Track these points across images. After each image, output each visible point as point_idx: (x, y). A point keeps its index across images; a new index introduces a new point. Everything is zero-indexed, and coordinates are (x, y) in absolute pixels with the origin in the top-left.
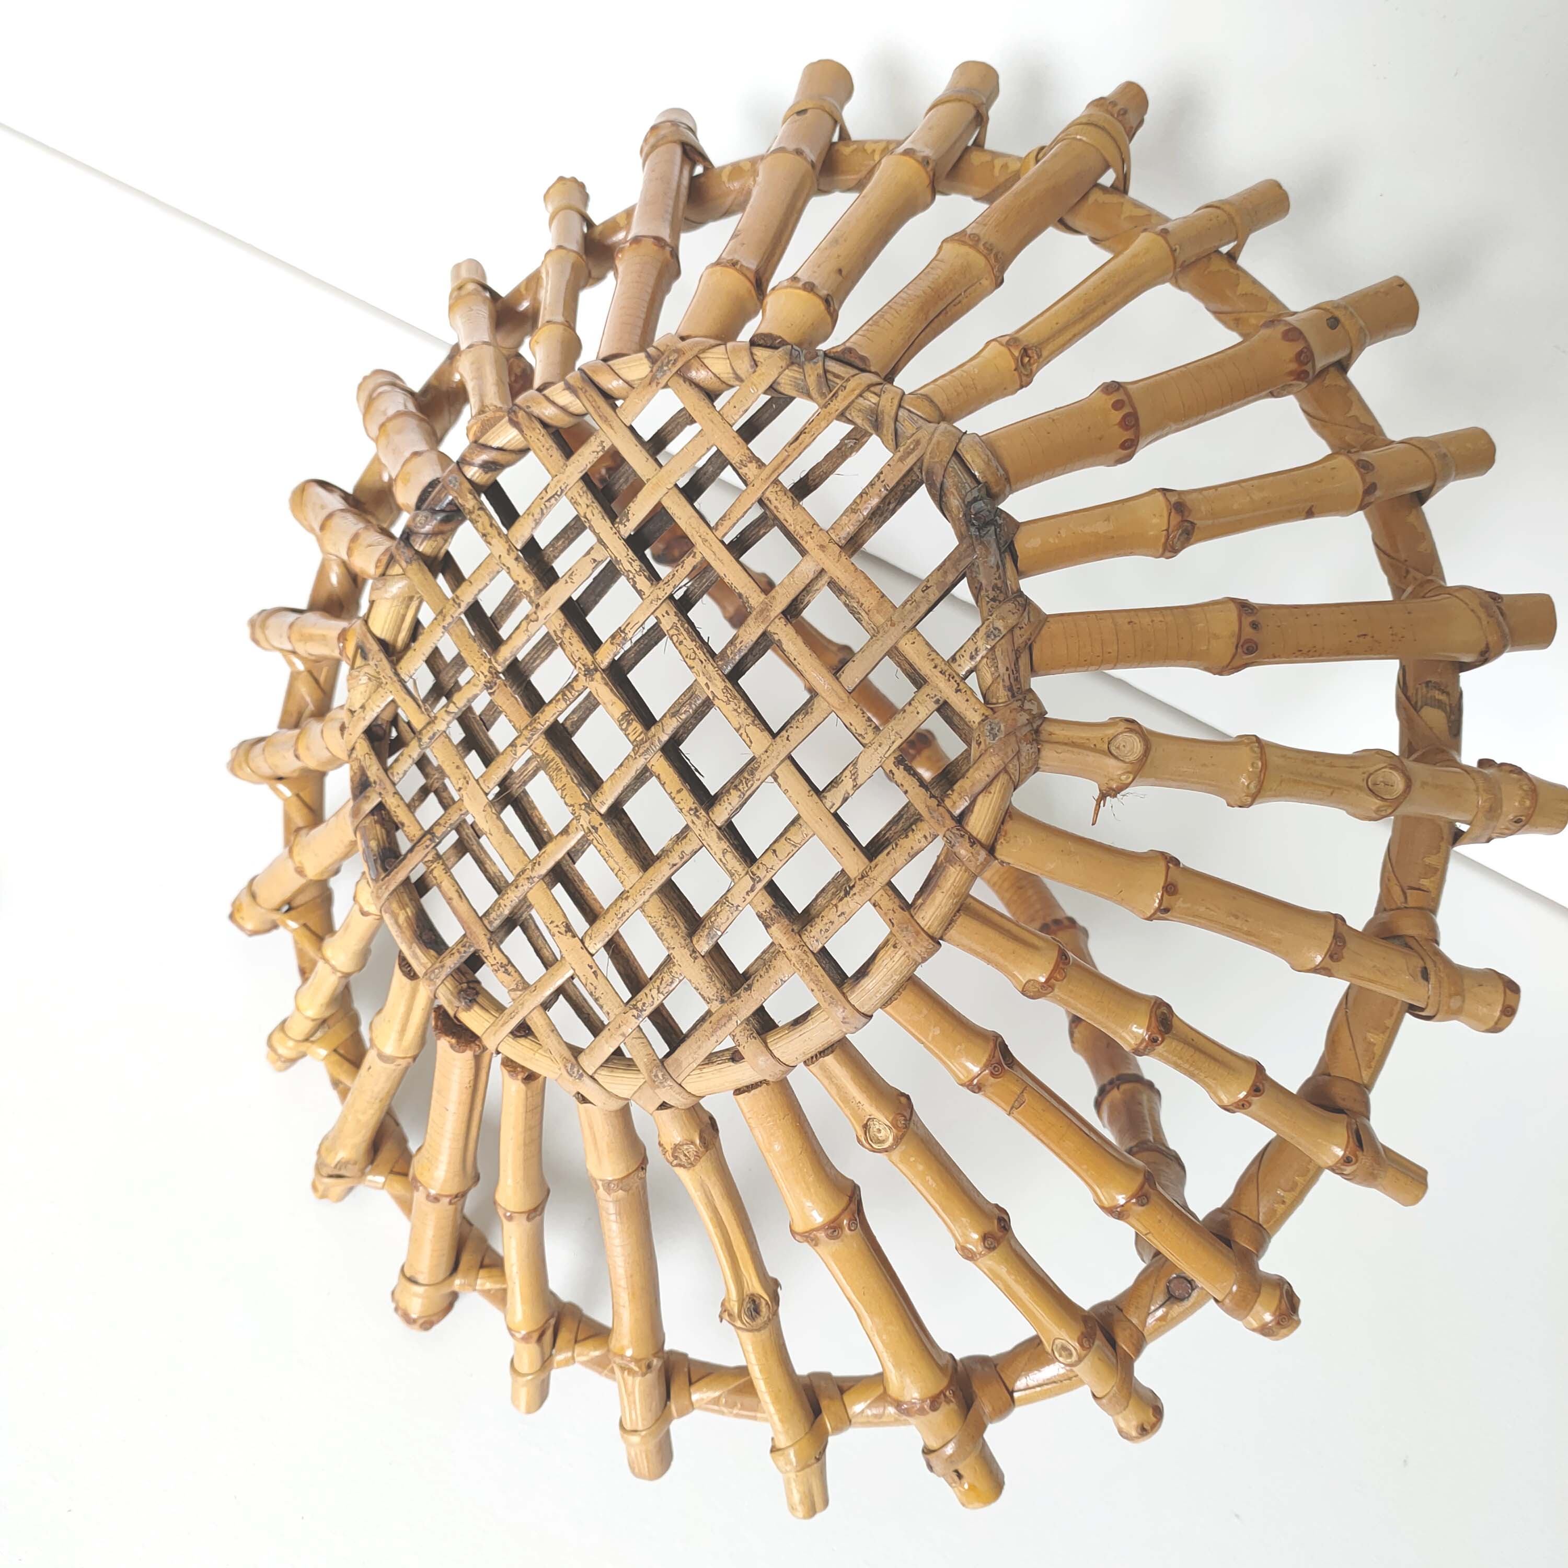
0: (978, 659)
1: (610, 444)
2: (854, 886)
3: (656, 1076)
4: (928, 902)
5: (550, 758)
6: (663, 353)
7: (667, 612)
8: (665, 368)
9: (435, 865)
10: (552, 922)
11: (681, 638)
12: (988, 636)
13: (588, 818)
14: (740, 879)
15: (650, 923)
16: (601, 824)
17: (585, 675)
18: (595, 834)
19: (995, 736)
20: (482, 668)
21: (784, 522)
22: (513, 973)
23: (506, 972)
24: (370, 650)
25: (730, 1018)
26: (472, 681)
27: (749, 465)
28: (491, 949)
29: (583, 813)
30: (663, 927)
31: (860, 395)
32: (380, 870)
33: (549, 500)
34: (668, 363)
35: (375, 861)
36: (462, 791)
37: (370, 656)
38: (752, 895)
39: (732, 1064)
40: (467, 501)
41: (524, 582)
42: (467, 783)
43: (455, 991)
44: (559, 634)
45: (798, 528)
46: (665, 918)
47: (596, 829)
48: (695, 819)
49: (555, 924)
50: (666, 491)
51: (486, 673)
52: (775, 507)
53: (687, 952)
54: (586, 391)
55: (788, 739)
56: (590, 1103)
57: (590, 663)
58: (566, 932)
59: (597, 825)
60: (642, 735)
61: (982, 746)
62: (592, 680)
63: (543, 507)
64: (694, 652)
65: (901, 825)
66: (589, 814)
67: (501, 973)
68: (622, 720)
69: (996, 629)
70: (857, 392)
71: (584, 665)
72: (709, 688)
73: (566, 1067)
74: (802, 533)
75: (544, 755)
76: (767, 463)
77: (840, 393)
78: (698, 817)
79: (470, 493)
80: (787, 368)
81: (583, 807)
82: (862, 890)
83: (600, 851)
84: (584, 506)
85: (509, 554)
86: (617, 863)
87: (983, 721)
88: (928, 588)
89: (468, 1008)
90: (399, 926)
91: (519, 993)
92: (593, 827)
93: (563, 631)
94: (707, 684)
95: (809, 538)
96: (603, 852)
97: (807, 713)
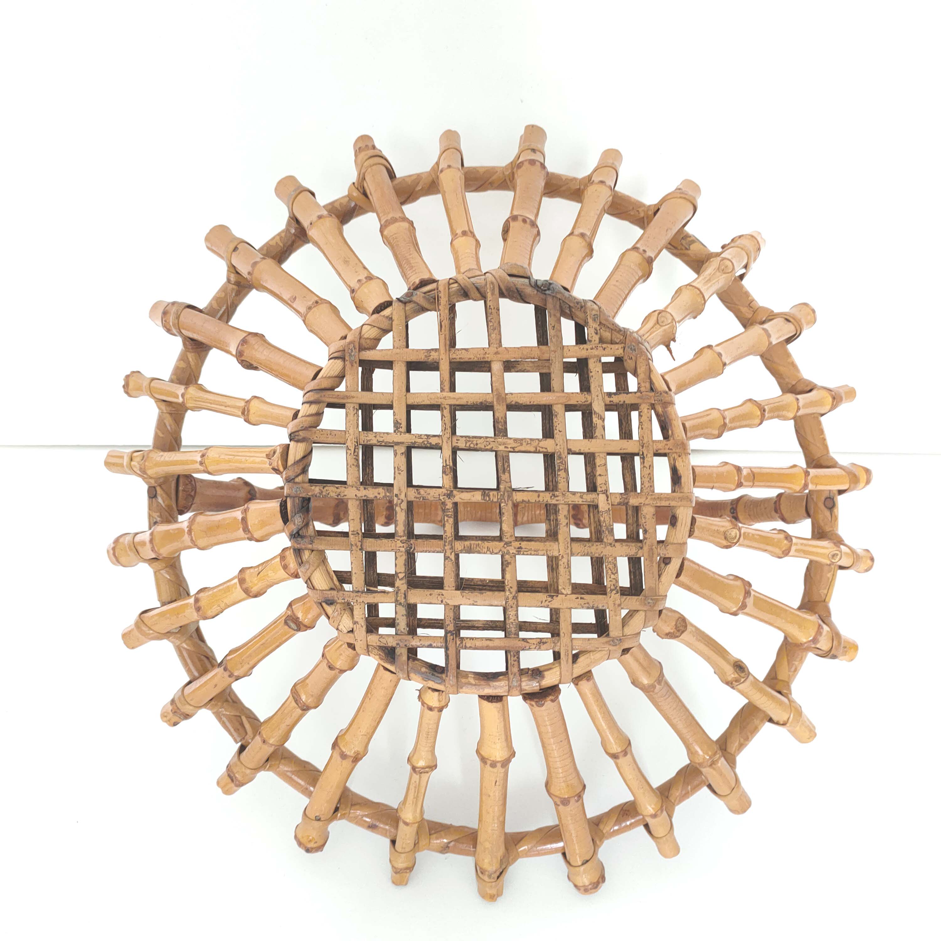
0: (599, 331)
1: (358, 405)
2: (643, 453)
3: (649, 603)
4: (674, 429)
5: (469, 545)
6: (344, 350)
7: (457, 440)
8: (353, 354)
9: (464, 642)
10: (542, 602)
11: (475, 442)
12: (595, 320)
13: (512, 548)
14: (598, 500)
15: (581, 556)
16: (520, 544)
17: (449, 498)
18: (522, 550)
19: (635, 350)
20: (398, 545)
21: (470, 360)
22: (547, 641)
23: (544, 643)
24: (333, 597)
25: (652, 549)
26: (397, 556)
27: (431, 354)
28: (528, 642)
29: (508, 548)
30: (589, 550)
31: (449, 289)
32: (440, 675)
33: (354, 452)
34: (352, 350)
35: (433, 675)
36: (444, 601)
37: (336, 598)
38: (609, 499)
39: (668, 566)
40: (314, 490)
41: (379, 494)
42: (443, 595)
43: (530, 678)
44: (418, 496)
45: (478, 356)
46: (585, 546)
47: (520, 548)
48: (557, 498)
49: (544, 601)
50: (405, 397)
51: (402, 545)
52: (460, 358)
53: (609, 547)
54: (324, 396)
55: (560, 432)
56: (631, 648)
57: (446, 492)
58: (552, 598)
59: (519, 546)
60: (499, 494)
61: (633, 358)
62: (454, 497)
63: (355, 457)
64: (487, 441)
65: (624, 423)
66: (511, 546)
67: (542, 647)
68: (484, 497)
69: (594, 315)
70: (447, 288)
71: (444, 495)
72: (508, 448)
73: (610, 645)
74: (482, 356)
75: (464, 547)
76: (438, 347)
77: (440, 295)
78: (557, 496)
79: (311, 486)
80: (405, 306)
81: (505, 546)
82: (648, 451)
83: (531, 554)
84: (374, 438)
85: (359, 490)
86: (543, 550)
87: (624, 349)
88: (554, 327)
89: (543, 677)
90: (475, 685)
91: (559, 644)
92: (519, 548)
93: (419, 493)
94: (505, 447)
95: (487, 355)
96: (533, 553)
97: (556, 416)
